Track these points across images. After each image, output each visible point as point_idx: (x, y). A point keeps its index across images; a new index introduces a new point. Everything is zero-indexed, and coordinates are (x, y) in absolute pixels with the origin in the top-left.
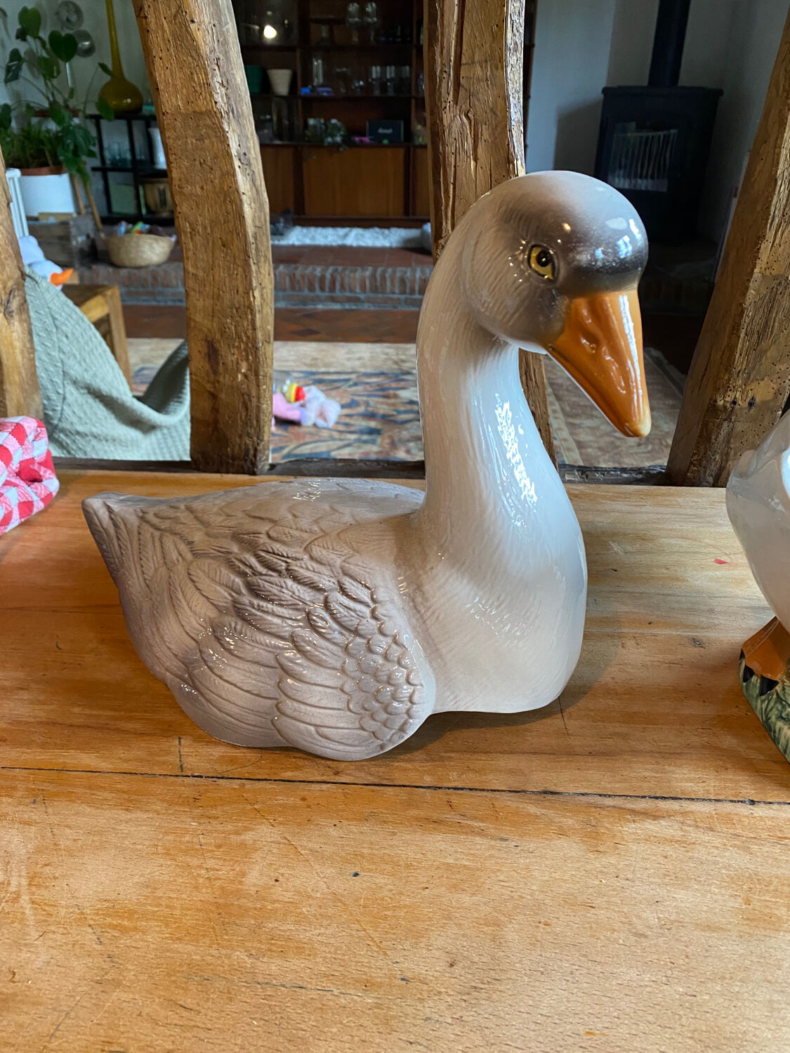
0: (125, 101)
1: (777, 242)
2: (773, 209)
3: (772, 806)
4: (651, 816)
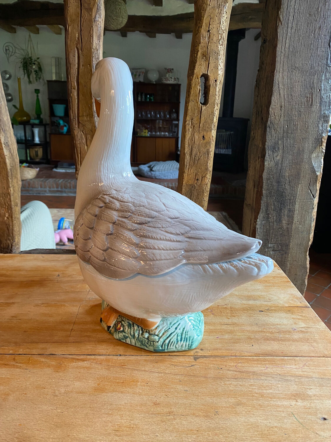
0: (23, 118)
1: (189, 173)
2: (185, 163)
3: (126, 356)
4: (83, 360)
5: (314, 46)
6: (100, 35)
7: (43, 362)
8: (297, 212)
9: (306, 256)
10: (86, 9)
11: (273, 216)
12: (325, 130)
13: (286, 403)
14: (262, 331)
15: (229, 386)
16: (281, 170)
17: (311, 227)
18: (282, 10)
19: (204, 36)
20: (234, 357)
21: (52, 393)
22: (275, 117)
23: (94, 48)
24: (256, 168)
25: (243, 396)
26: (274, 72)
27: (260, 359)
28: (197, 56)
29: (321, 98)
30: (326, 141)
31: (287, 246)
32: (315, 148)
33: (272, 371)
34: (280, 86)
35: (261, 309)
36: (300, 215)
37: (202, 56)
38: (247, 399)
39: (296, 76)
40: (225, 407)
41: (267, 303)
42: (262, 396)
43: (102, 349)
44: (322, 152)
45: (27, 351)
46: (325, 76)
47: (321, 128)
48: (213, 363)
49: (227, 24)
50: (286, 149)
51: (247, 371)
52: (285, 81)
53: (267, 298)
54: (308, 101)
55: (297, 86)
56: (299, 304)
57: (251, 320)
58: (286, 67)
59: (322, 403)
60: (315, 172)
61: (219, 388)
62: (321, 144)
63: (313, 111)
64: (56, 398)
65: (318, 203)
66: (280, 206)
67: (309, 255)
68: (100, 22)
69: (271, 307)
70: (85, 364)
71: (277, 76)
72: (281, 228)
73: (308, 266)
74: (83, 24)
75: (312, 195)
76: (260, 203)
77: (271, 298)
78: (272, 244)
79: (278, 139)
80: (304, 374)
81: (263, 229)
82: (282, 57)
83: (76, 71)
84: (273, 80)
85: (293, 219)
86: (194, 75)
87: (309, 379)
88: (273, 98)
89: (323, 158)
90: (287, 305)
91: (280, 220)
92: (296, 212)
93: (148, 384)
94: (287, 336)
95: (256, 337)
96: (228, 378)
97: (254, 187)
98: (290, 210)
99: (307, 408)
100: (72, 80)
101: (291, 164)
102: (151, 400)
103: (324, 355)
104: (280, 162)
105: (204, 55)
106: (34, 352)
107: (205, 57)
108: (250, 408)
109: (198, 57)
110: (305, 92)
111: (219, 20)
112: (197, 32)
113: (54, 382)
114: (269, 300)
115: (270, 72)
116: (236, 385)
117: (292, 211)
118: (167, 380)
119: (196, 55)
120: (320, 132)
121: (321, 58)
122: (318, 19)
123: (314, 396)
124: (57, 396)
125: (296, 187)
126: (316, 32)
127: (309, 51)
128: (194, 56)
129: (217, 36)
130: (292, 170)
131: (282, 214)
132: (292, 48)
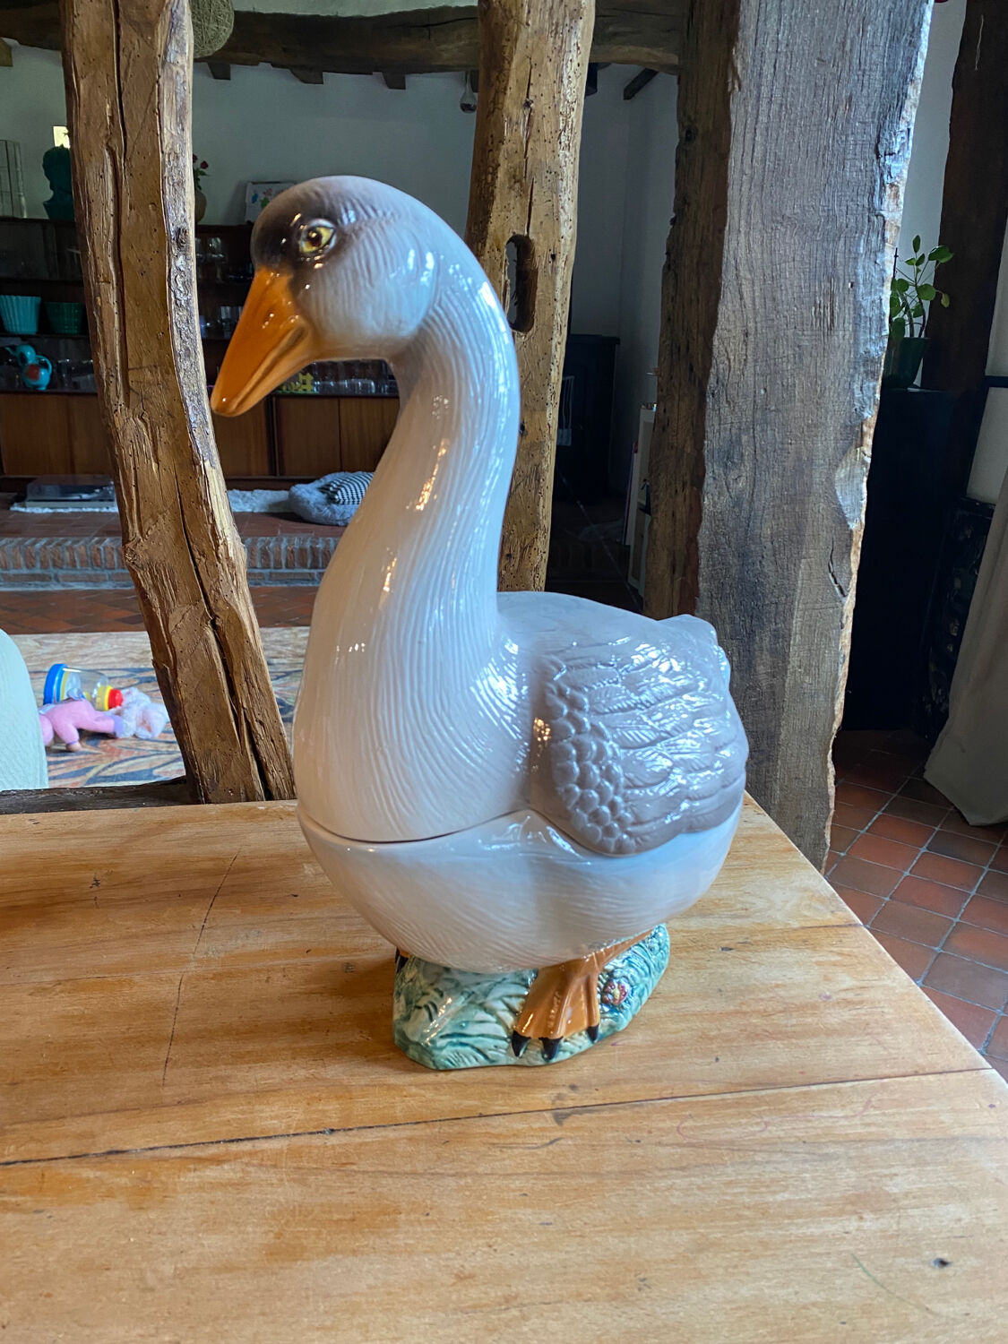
3: (350, 1133)
4: (217, 1161)
5: (833, 155)
6: (184, 107)
7: (88, 1180)
9: (826, 762)
10: (132, 23)
12: (869, 398)
13: (831, 1227)
14: (737, 1012)
15: (667, 1193)
16: (749, 519)
17: (836, 678)
18: (740, 44)
19: (514, 119)
20: (670, 1101)
21: (134, 1280)
22: (730, 366)
23: (166, 151)
24: (678, 516)
25: (712, 1221)
26: (722, 231)
27: (743, 1098)
29: (857, 307)
30: (872, 431)
31: (772, 737)
32: (844, 453)
33: (782, 1134)
34: (742, 274)
35: (725, 943)
36: (807, 647)
37: (509, 181)
38: (723, 1227)
39: (785, 243)
40: (665, 1261)
41: (738, 921)
42: (765, 1214)
43: (272, 1118)
44: (864, 462)
45: (31, 1150)
46: (868, 242)
47: (858, 394)
48: (612, 1128)
49: (581, 82)
50: (762, 458)
51: (712, 1142)
52: (757, 259)
53: (739, 906)
54: (820, 318)
55: (791, 273)
56: (828, 918)
57: (702, 981)
58: (756, 218)
59: (929, 1216)
60: (846, 522)
61: (639, 1204)
62: (859, 442)
63: (836, 345)
64: (149, 1296)
65: (855, 611)
66: (748, 625)
67: (833, 759)
68: (182, 67)
69: (753, 933)
70: (226, 1172)
71: (733, 244)
72: (754, 688)
73: (832, 791)
74: (126, 73)
75: (837, 589)
77: (748, 906)
79: (740, 429)
80: (870, 1133)
82: (745, 187)
83: (109, 225)
84: (721, 255)
85: (785, 661)
86: (485, 238)
87: (886, 1147)
88: (721, 309)
89: (865, 479)
90: (795, 925)
91: (750, 663)
92: (795, 639)
93: (429, 1218)
94: (809, 1020)
95: (724, 1031)
96: (661, 1170)
97: (674, 571)
98: (777, 636)
99: (891, 1237)
100: (98, 255)
101: (778, 502)
102: (448, 1266)
103: (916, 1069)
104: (746, 496)
105: (514, 177)
106: (56, 1149)
107: (517, 185)
108: (736, 1254)
109: (498, 183)
110: (812, 290)
111: (559, 70)
112: (492, 107)
113: (134, 1243)
114: (743, 912)
115: (711, 228)
116: (687, 1190)
117: (783, 637)
118: (485, 1197)
119: (492, 179)
120: (857, 405)
121: (856, 189)
122: (844, 75)
123: (906, 1195)
124: (152, 1290)
125: (793, 567)
126: (840, 112)
127: (820, 169)
128: (486, 179)
129: (553, 120)
130: (782, 520)
131: (756, 646)
132: (772, 158)
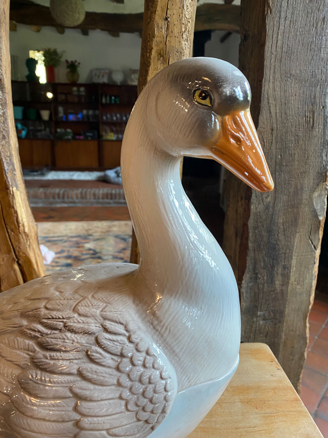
5: (315, 46)
8: (293, 269)
9: (306, 323)
11: (263, 276)
16: (272, 215)
17: (311, 286)
19: (160, 26)
24: (239, 212)
26: (261, 81)
28: (150, 55)
31: (282, 312)
32: (318, 185)
34: (271, 102)
36: (298, 273)
37: (158, 56)
39: (291, 87)
44: (326, 189)
47: (325, 158)
49: (193, 9)
50: (279, 187)
52: (278, 94)
54: (308, 122)
55: (294, 101)
58: (278, 75)
60: (317, 217)
62: (324, 180)
63: (315, 135)
65: (320, 256)
66: (271, 263)
67: (309, 322)
71: (267, 87)
72: (274, 291)
73: (308, 335)
75: (313, 247)
76: (246, 260)
78: (262, 311)
81: (250, 293)
82: (273, 60)
84: (261, 92)
85: (288, 279)
89: (326, 196)
91: (272, 280)
98: (284, 267)
101: (286, 207)
104: (271, 205)
105: (160, 54)
107: (162, 58)
109: (152, 57)
110: (304, 109)
111: (182, 2)
112: (149, 20)
115: (256, 80)
117: (288, 268)
120: (324, 163)
121: (326, 62)
122: (322, 7)
125: (293, 237)
126: (319, 25)
127: (309, 52)
128: (147, 55)
129: (179, 27)
130: (288, 215)
131: (275, 273)
132: (286, 47)
